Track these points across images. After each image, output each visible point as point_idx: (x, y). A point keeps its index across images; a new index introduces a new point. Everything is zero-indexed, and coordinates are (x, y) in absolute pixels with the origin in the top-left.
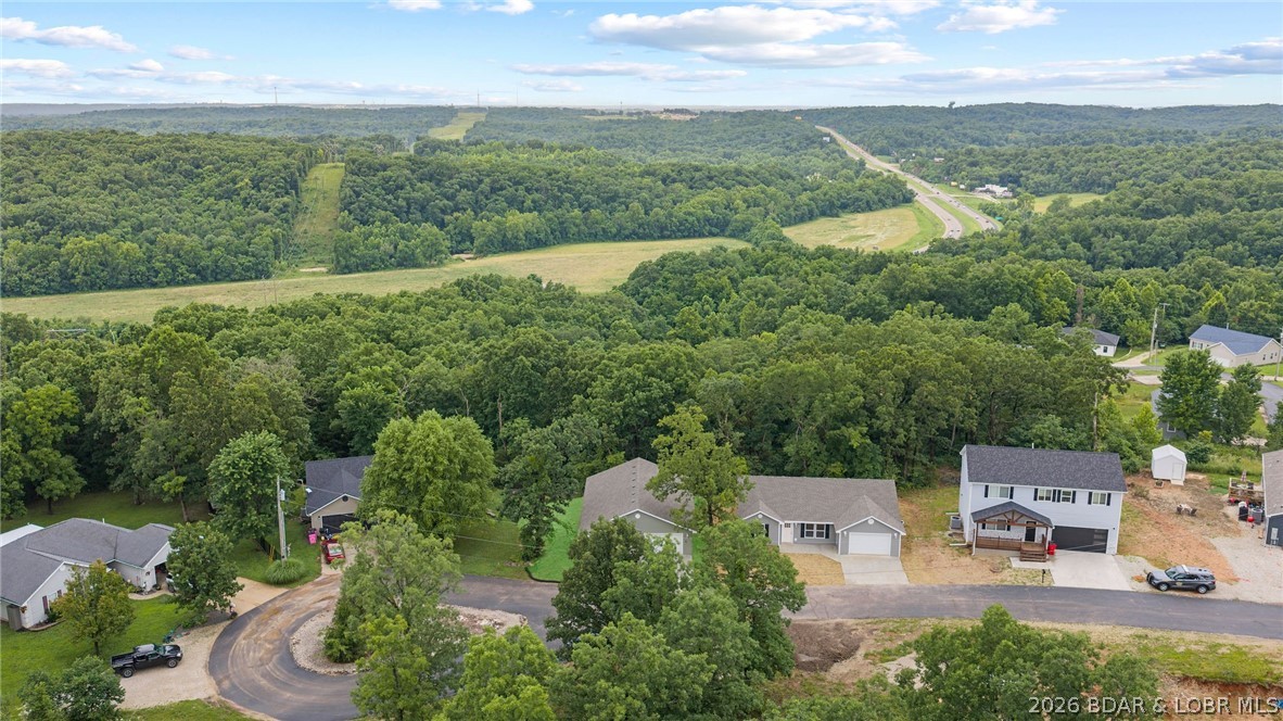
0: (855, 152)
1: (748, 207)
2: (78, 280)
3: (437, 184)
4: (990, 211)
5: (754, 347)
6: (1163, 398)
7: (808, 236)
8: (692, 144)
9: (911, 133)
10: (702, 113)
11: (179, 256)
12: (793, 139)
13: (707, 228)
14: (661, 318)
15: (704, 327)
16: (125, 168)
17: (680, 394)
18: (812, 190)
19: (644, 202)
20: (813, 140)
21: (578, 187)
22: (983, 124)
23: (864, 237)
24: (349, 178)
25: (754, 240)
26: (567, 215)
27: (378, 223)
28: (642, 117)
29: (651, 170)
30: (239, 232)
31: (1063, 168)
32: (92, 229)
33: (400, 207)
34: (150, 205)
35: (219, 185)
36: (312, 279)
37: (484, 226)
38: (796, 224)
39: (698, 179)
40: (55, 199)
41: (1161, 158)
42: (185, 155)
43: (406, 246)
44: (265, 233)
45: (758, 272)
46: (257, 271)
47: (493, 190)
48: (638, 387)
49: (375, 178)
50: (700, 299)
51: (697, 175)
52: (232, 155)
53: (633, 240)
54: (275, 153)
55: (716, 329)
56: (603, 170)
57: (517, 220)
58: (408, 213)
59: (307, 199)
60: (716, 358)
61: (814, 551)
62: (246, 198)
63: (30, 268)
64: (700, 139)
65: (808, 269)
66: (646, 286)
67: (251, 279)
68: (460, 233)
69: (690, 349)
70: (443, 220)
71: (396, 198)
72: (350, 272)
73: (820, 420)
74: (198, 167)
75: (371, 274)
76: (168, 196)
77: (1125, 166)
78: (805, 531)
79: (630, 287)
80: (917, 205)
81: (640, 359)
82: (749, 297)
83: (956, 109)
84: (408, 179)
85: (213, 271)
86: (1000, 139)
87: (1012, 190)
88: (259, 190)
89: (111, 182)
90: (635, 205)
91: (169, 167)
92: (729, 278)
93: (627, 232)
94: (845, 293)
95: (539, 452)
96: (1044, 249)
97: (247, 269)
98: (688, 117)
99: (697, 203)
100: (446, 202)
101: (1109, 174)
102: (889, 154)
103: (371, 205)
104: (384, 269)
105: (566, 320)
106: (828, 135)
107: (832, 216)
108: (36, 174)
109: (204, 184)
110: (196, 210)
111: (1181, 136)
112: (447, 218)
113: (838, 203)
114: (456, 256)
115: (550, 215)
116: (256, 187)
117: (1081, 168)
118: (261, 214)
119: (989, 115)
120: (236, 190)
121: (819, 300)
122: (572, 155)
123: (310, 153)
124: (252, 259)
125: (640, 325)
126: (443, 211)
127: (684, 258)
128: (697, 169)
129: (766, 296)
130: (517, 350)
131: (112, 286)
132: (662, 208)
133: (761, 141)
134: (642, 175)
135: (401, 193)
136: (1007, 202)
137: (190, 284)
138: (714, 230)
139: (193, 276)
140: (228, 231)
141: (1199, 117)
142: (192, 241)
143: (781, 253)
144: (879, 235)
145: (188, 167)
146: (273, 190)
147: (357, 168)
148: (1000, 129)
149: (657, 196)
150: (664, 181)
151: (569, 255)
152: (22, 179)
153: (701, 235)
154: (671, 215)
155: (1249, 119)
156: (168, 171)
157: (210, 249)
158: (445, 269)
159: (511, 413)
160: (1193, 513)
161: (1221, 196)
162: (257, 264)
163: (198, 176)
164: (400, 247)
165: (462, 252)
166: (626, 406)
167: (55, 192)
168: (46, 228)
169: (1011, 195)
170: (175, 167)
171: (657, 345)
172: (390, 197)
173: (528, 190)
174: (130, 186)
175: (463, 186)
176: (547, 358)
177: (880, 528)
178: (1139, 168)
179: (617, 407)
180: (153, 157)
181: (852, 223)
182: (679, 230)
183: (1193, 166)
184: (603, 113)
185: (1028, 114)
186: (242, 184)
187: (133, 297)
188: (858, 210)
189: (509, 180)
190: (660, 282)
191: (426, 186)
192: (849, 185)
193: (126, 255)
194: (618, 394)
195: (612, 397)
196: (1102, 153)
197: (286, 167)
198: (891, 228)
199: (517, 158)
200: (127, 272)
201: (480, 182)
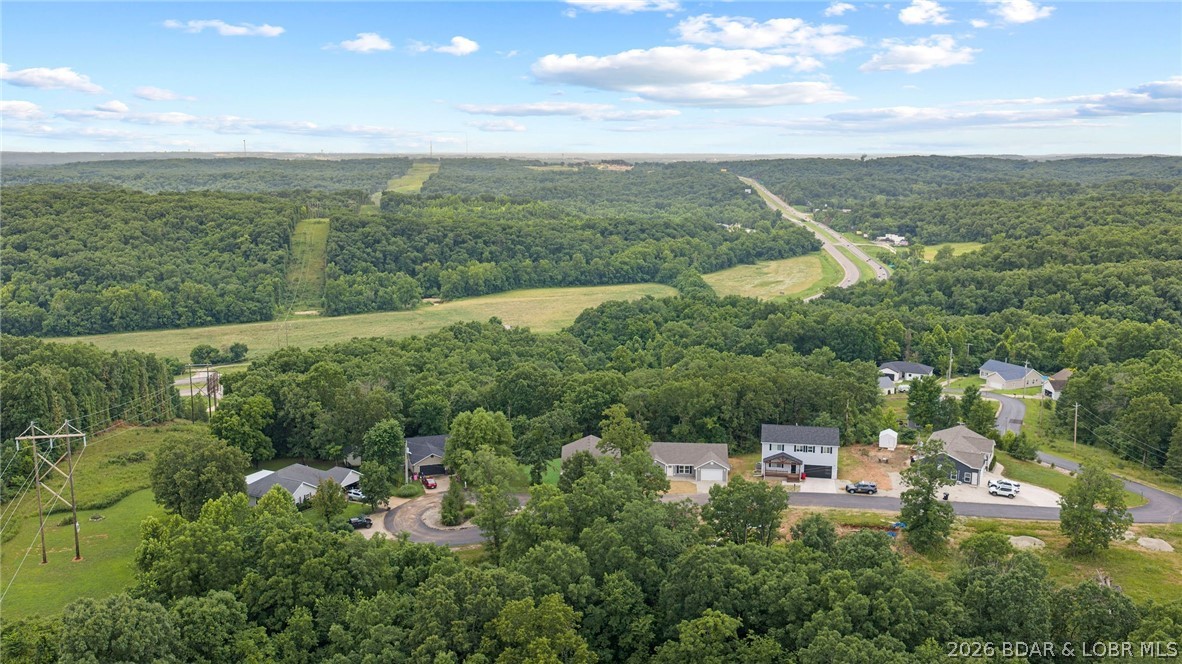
0: (774, 202)
1: (675, 256)
2: (115, 323)
3: (408, 238)
4: (885, 259)
5: (659, 375)
6: (909, 405)
7: (727, 283)
8: (628, 195)
9: (825, 185)
10: (636, 164)
11: (198, 302)
12: (718, 191)
13: (640, 275)
14: (601, 354)
15: (633, 361)
16: (141, 225)
17: (614, 401)
18: (731, 241)
19: (585, 253)
20: (737, 191)
21: (529, 240)
22: (891, 175)
23: (773, 283)
24: (333, 234)
25: (679, 286)
26: (520, 265)
27: (360, 273)
28: (582, 168)
29: (591, 223)
30: (244, 281)
31: (953, 220)
32: (121, 279)
33: (377, 259)
34: (165, 258)
35: (222, 240)
36: (307, 320)
37: (449, 275)
38: (717, 270)
39: (631, 231)
40: (89, 254)
41: (1036, 211)
42: (191, 214)
43: (386, 293)
44: (266, 282)
45: (678, 317)
46: (261, 314)
47: (456, 243)
48: (590, 397)
49: (356, 234)
50: (631, 339)
51: (632, 228)
52: (230, 213)
53: (576, 285)
54: (267, 211)
55: (642, 362)
56: (550, 224)
57: (478, 269)
58: (384, 263)
59: (297, 252)
60: (636, 381)
61: (684, 479)
62: (246, 252)
63: (76, 313)
64: (634, 190)
65: (716, 315)
66: (589, 328)
67: (256, 321)
68: (429, 280)
69: (620, 375)
70: (414, 269)
71: (375, 251)
72: (339, 315)
73: (691, 413)
74: (201, 223)
75: (357, 316)
76: (179, 250)
77: (1004, 219)
78: (679, 470)
79: (576, 329)
80: (823, 253)
81: (591, 381)
82: (669, 337)
83: (867, 162)
84: (384, 234)
85: (226, 314)
86: (905, 190)
87: (908, 240)
88: (257, 245)
89: (132, 238)
90: (578, 256)
91: (177, 224)
92: (654, 322)
93: (571, 279)
94: (738, 336)
95: (541, 428)
96: (913, 297)
97: (254, 313)
98: (624, 168)
99: (632, 253)
100: (416, 254)
101: (991, 226)
102: (804, 204)
103: (353, 256)
104: (367, 312)
105: (532, 357)
106: (750, 187)
107: (748, 264)
108: (67, 231)
109: (208, 238)
110: (203, 261)
111: (1065, 189)
112: (418, 268)
113: (753, 252)
114: (425, 300)
115: (505, 265)
116: (255, 241)
117: (967, 220)
118: (261, 265)
119: (897, 168)
120: (237, 244)
121: (718, 341)
122: (521, 207)
123: (297, 210)
124: (257, 304)
125: (585, 360)
126: (414, 262)
127: (619, 306)
128: (631, 223)
129: (681, 337)
130: (518, 376)
131: (142, 327)
132: (601, 258)
133: (690, 193)
134: (584, 228)
135: (378, 246)
136: (901, 250)
137: (207, 326)
138: (646, 277)
139: (209, 318)
140: (234, 280)
141: (1088, 168)
142: (207, 289)
143: (697, 302)
144: (788, 281)
145: (193, 224)
146: (269, 244)
147: (339, 226)
148: (906, 181)
149: (597, 247)
150: (602, 233)
151: (522, 299)
152: (57, 235)
153: (635, 281)
154: (608, 264)
155: (1132, 171)
156: (177, 227)
157: (222, 295)
158: (419, 312)
159: (515, 413)
160: (887, 462)
161: (1065, 251)
162: (261, 308)
163: (201, 232)
164: (380, 293)
165: (430, 297)
166: (584, 407)
167: (85, 246)
168: (83, 278)
169: (907, 243)
170: (183, 223)
171: (601, 373)
172: (369, 250)
173: (485, 243)
174: (147, 241)
175: (431, 240)
176: (536, 380)
177: (716, 466)
178: (1017, 221)
179: (579, 407)
180: (163, 215)
181: (765, 270)
182: (615, 277)
183: (1062, 220)
184: (546, 164)
185: (932, 166)
186: (241, 239)
187: (162, 337)
188: (772, 259)
189: (470, 234)
190: (600, 325)
191: (399, 240)
192: (764, 236)
193: (155, 302)
194: (579, 400)
195: (575, 402)
196: (986, 207)
197: (279, 224)
198: (798, 275)
199: (472, 211)
200: (155, 315)
201: (445, 236)
